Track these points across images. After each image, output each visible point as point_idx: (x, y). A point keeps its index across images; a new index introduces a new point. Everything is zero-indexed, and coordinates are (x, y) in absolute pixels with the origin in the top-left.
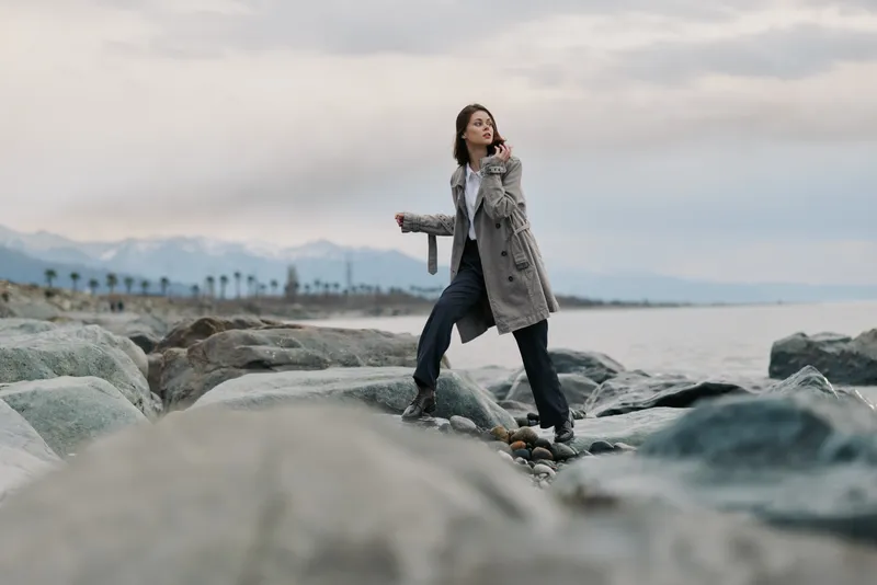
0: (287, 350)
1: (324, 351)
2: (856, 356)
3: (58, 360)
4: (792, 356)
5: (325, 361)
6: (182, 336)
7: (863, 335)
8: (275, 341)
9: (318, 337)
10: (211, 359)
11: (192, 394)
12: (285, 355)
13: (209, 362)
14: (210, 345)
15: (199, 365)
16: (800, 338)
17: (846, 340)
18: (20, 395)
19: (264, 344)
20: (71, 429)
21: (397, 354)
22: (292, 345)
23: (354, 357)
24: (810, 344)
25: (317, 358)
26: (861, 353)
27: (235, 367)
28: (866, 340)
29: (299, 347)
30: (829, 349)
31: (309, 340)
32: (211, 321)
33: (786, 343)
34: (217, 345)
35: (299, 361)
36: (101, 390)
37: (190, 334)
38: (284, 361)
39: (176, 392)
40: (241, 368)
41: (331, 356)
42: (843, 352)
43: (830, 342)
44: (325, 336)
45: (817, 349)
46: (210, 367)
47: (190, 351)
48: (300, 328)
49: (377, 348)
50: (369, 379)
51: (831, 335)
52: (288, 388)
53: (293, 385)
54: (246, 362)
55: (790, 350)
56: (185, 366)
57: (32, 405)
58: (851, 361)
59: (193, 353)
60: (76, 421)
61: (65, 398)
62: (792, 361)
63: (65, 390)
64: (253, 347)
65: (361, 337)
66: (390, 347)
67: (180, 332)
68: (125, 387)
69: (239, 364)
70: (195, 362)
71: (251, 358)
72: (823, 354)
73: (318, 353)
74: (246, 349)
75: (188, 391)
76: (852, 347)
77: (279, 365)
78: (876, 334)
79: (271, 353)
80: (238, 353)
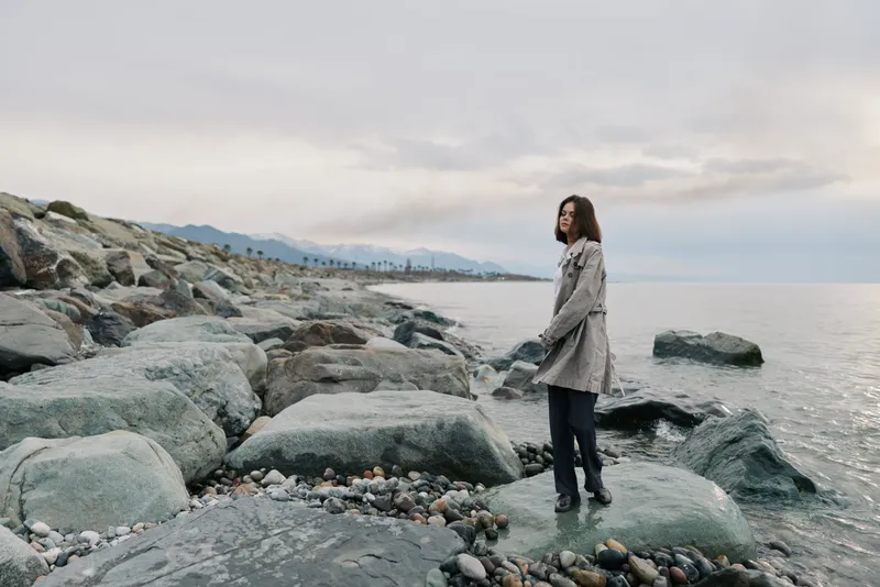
0: (351, 368)
1: (378, 368)
2: (708, 348)
3: (128, 406)
4: (667, 344)
5: (378, 377)
7: (710, 335)
8: (344, 360)
9: (377, 359)
12: (349, 373)
14: (298, 362)
15: (290, 375)
16: (672, 334)
17: (700, 337)
18: (52, 462)
19: (336, 362)
21: (431, 373)
22: (356, 363)
23: (399, 376)
24: (678, 339)
26: (710, 346)
27: (313, 381)
28: (712, 339)
29: (361, 365)
30: (690, 342)
31: (370, 361)
32: (322, 326)
33: (667, 337)
34: (303, 362)
35: (360, 376)
38: (348, 377)
40: (316, 382)
41: (384, 373)
42: (698, 344)
43: (690, 338)
44: (381, 357)
45: (682, 342)
46: (296, 378)
48: (364, 349)
49: (417, 366)
50: (400, 418)
51: (689, 332)
52: (334, 422)
53: (340, 418)
54: (320, 378)
55: (666, 341)
56: (281, 374)
57: (60, 474)
58: (704, 351)
62: (667, 349)
64: (326, 366)
65: (407, 358)
68: (193, 424)
69: (315, 379)
70: (287, 372)
71: (324, 375)
72: (688, 345)
73: (374, 371)
74: (321, 367)
75: (281, 395)
76: (704, 342)
77: (344, 380)
78: (719, 336)
79: (339, 371)
80: (315, 370)
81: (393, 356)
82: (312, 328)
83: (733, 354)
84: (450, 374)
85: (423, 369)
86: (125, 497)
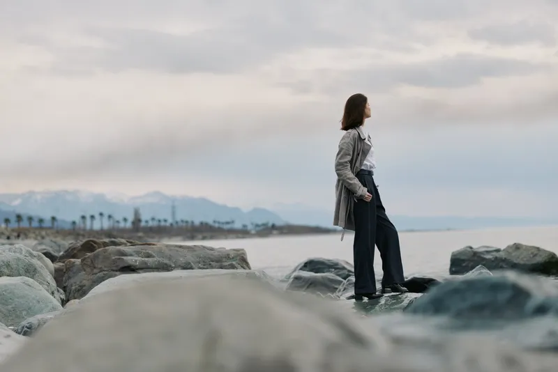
0: (146, 259)
1: (170, 259)
2: (505, 260)
4: (464, 261)
5: (170, 266)
6: (75, 252)
7: (508, 247)
8: (138, 253)
9: (167, 252)
10: (96, 266)
11: (84, 288)
12: (145, 263)
13: (95, 268)
14: (96, 256)
15: (88, 270)
16: (469, 249)
17: (498, 251)
19: (131, 255)
20: (10, 311)
21: (217, 262)
22: (149, 256)
23: (190, 263)
24: (475, 254)
25: (166, 264)
26: (508, 258)
27: (114, 271)
28: (510, 250)
29: (154, 257)
30: (488, 257)
31: (160, 252)
32: (95, 243)
33: (460, 253)
34: (101, 257)
35: (154, 266)
36: (30, 286)
37: (80, 250)
38: (144, 266)
39: (73, 288)
40: (117, 271)
41: (175, 263)
42: (496, 258)
43: (488, 252)
44: (170, 250)
45: (479, 257)
46: (95, 271)
47: (82, 261)
48: (154, 245)
49: (204, 257)
51: (488, 247)
54: (119, 268)
55: (463, 257)
56: (79, 271)
58: (501, 264)
59: (84, 262)
60: (13, 306)
61: (5, 291)
62: (464, 265)
63: (5, 286)
64: (125, 258)
65: (195, 251)
66: (212, 257)
67: (74, 249)
68: (43, 284)
69: (114, 268)
70: (85, 267)
71: (122, 265)
72: (484, 259)
73: (166, 261)
74: (119, 259)
75: (82, 286)
76: (502, 255)
77: (142, 269)
78: (517, 247)
79: (136, 261)
80: (114, 261)
81: (179, 249)
82: (83, 246)
83: (532, 264)
84: (234, 263)
85: (209, 258)
86: (30, 308)
